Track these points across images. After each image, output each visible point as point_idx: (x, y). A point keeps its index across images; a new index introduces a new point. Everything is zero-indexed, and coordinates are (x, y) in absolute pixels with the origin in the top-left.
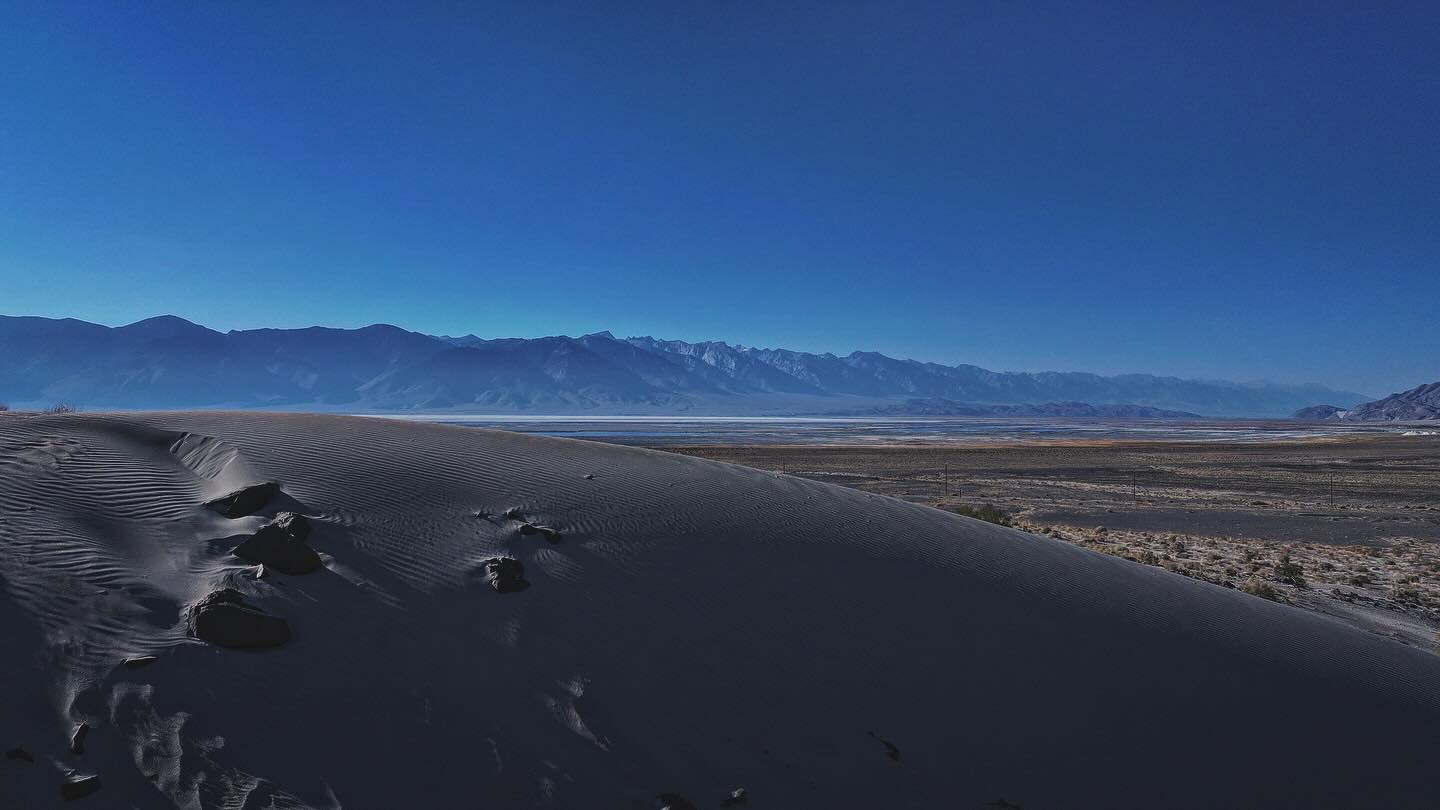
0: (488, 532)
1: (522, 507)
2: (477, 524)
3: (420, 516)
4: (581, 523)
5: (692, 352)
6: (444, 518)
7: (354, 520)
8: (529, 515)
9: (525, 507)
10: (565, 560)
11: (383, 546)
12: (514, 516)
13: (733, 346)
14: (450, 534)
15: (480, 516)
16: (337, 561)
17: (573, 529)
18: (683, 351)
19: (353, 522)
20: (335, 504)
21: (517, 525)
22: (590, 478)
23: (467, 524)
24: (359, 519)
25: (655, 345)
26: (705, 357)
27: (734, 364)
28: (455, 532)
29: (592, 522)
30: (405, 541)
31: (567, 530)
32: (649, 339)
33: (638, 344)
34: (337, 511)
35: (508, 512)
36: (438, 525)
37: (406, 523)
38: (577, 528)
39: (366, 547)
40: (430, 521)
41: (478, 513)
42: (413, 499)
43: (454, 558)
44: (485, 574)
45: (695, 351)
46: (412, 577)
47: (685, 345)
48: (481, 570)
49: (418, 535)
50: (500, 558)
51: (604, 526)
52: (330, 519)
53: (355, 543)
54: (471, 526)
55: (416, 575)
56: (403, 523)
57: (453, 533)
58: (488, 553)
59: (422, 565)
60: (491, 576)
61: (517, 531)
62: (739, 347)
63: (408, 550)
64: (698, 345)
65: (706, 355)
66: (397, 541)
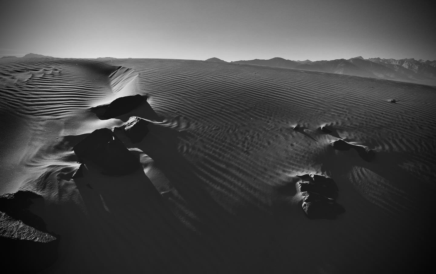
0: (301, 144)
1: (335, 123)
2: (293, 136)
3: (244, 125)
4: (395, 142)
5: (397, 64)
6: (264, 129)
7: (188, 125)
8: (342, 130)
9: (337, 123)
10: (382, 181)
11: (202, 152)
12: (327, 131)
13: (418, 60)
14: (266, 144)
15: (297, 129)
16: (155, 165)
17: (387, 147)
18: (394, 63)
19: (187, 127)
20: (179, 112)
21: (330, 139)
22: (394, 102)
23: (284, 135)
24: (193, 126)
25: (380, 61)
26: (404, 65)
27: (417, 68)
28: (271, 142)
29: (404, 140)
30: (224, 148)
31: (380, 148)
32: (379, 58)
33: (373, 61)
34: (177, 119)
35: (322, 126)
36: (258, 135)
37: (231, 131)
38: (390, 145)
39: (187, 151)
40: (251, 131)
41: (294, 126)
42: (242, 111)
43: (266, 170)
44: (295, 192)
45: (399, 63)
46: (218, 188)
47: (395, 60)
48: (290, 186)
49: (238, 144)
50: (312, 174)
51: (419, 147)
52: (168, 125)
53: (179, 147)
54: (287, 139)
55: (222, 186)
56: (228, 131)
57: (269, 143)
58: (300, 167)
59: (233, 175)
60: (301, 196)
61: (330, 146)
62: (421, 60)
63: (224, 157)
64: (400, 60)
65: (404, 64)
66: (217, 148)
